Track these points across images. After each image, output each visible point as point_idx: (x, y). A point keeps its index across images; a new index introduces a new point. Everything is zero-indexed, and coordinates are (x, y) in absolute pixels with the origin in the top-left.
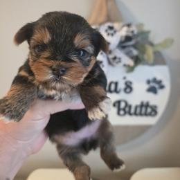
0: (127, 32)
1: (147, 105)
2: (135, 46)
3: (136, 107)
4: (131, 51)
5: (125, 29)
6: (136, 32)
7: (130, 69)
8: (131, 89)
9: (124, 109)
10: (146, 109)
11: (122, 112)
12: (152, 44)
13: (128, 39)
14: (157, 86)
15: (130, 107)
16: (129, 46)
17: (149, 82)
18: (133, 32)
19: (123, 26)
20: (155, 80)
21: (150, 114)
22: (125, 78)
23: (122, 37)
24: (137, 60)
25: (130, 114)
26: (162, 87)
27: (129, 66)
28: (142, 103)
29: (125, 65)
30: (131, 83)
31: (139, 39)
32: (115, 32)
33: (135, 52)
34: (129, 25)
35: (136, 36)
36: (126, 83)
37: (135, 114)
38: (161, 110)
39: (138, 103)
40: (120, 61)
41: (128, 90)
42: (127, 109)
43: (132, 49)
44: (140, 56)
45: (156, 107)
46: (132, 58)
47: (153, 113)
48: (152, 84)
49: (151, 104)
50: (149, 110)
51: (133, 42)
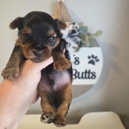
0: (73, 27)
1: (89, 72)
2: (79, 36)
3: (83, 73)
4: (77, 39)
5: (72, 25)
6: (78, 28)
7: (77, 50)
8: (79, 62)
9: (75, 75)
10: (88, 74)
11: (74, 77)
12: (89, 35)
13: (73, 32)
14: (94, 60)
15: (79, 73)
16: (75, 36)
17: (89, 57)
18: (76, 27)
19: (71, 24)
20: (93, 56)
21: (91, 78)
22: (74, 55)
23: (70, 31)
24: (81, 45)
25: (79, 78)
26: (98, 60)
27: (75, 48)
28: (86, 71)
29: (73, 47)
30: (78, 58)
31: (81, 31)
33: (79, 40)
34: (74, 24)
35: (79, 30)
36: (75, 59)
37: (82, 77)
38: (98, 75)
39: (84, 71)
40: (70, 45)
41: (77, 63)
42: (77, 75)
43: (77, 37)
44: (82, 42)
45: (95, 73)
46: (77, 43)
47: (93, 77)
48: (91, 59)
49: (91, 71)
50: (91, 75)
51: (77, 33)
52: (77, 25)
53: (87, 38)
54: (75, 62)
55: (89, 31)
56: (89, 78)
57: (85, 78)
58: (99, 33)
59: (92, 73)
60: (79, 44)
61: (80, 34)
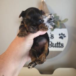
0: (50, 17)
1: (60, 43)
2: (54, 22)
3: (55, 44)
4: (52, 24)
6: (53, 17)
7: (52, 30)
8: (53, 37)
9: (51, 45)
10: (59, 45)
11: (50, 46)
12: (60, 21)
13: (51, 19)
14: (63, 36)
15: (53, 44)
16: (51, 22)
17: (60, 35)
18: (52, 17)
19: (49, 15)
20: (62, 34)
21: (61, 47)
22: (51, 33)
23: (48, 19)
24: (55, 27)
25: (53, 47)
26: (65, 37)
28: (58, 42)
29: (50, 29)
30: (53, 35)
31: (55, 19)
32: (46, 17)
33: (54, 24)
34: (51, 15)
35: (54, 18)
36: (51, 35)
37: (55, 47)
38: (65, 45)
39: (56, 43)
40: (48, 27)
41: (52, 38)
42: (52, 45)
43: (53, 23)
44: (56, 25)
45: (63, 44)
46: (53, 26)
47: (62, 47)
48: (61, 35)
49: (61, 43)
50: (60, 45)
51: (53, 20)
52: (52, 15)
53: (59, 23)
54: (51, 37)
55: (60, 19)
56: (59, 47)
57: (57, 47)
58: (66, 20)
59: (61, 44)
60: (54, 26)
61: (54, 20)
